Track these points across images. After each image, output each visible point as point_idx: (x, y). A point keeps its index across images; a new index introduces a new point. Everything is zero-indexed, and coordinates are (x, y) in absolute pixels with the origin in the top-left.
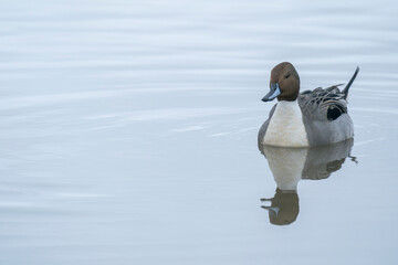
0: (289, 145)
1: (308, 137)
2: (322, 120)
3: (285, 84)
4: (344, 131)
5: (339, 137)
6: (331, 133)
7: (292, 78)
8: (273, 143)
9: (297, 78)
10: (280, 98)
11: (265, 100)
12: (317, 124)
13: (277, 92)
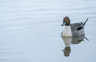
0: (68, 36)
1: (72, 34)
2: (76, 30)
3: (67, 22)
4: (82, 33)
5: (80, 34)
6: (78, 33)
7: (68, 20)
8: (64, 36)
9: (70, 20)
10: (66, 25)
11: (62, 25)
12: (75, 31)
13: (65, 24)
